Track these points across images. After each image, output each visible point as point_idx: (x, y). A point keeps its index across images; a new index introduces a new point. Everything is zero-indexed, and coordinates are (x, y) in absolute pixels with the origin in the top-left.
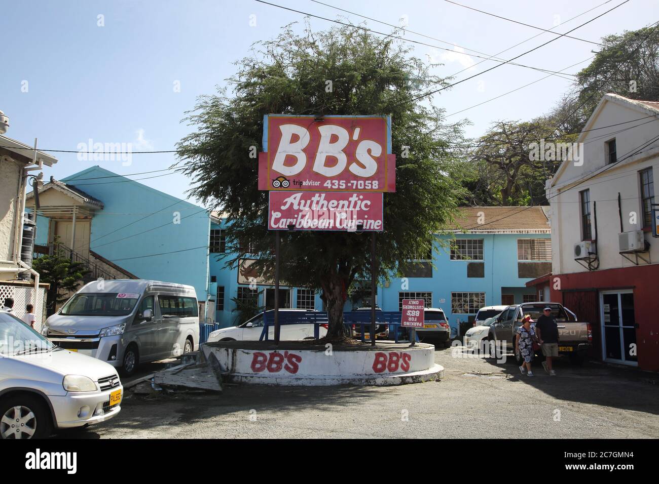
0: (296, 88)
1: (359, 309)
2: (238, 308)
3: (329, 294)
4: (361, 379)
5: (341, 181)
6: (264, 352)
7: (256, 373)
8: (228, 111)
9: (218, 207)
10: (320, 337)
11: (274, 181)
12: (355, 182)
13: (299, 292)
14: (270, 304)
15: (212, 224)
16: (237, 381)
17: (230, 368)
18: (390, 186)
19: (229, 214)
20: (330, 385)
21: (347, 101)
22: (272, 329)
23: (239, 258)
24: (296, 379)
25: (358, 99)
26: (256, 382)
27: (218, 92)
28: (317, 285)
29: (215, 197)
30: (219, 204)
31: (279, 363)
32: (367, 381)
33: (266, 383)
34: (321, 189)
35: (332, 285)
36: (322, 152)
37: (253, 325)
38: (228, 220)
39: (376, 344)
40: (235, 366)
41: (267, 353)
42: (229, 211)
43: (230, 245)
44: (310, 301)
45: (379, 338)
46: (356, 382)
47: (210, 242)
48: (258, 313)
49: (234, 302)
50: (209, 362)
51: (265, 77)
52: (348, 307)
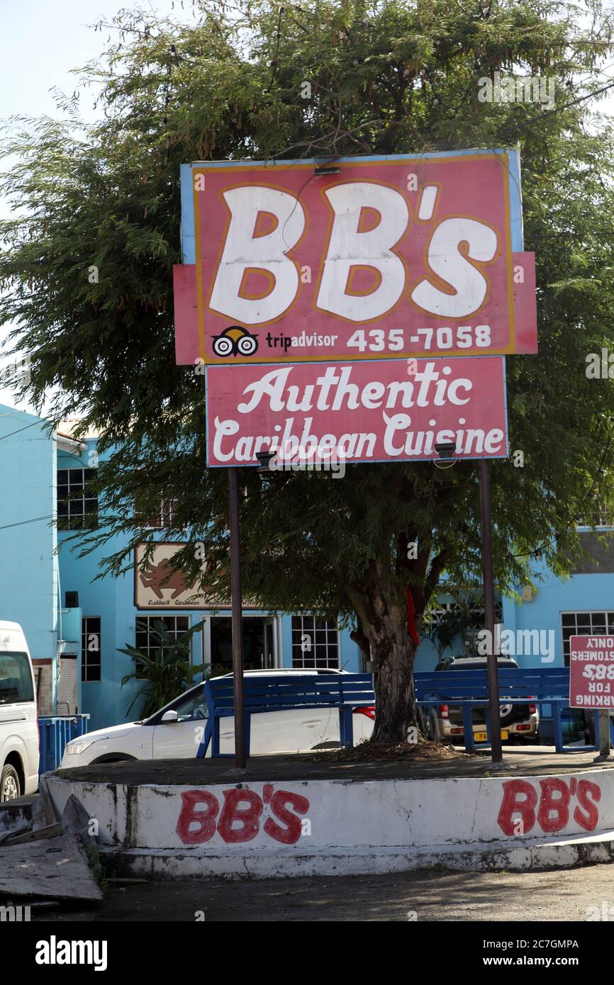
0: (262, 88)
1: (456, 662)
2: (140, 671)
3: (372, 627)
4: (470, 854)
5: (393, 332)
6: (211, 789)
7: (190, 846)
8: (84, 158)
9: (72, 413)
10: (356, 742)
11: (216, 338)
12: (429, 332)
13: (296, 622)
14: (220, 659)
15: (61, 456)
16: (142, 869)
17: (121, 837)
18: (522, 338)
19: (102, 430)
20: (385, 871)
21: (398, 116)
22: (228, 726)
23: (134, 545)
24: (298, 858)
25: (430, 107)
26: (192, 872)
27: (58, 106)
28: (344, 604)
29: (64, 387)
30: (76, 404)
31: (250, 817)
32: (484, 858)
33: (218, 872)
34: (340, 356)
35: (381, 603)
36: (339, 258)
37: (178, 716)
38: (102, 444)
39: (504, 756)
40: (136, 830)
41: (218, 791)
42: (103, 423)
43: (110, 512)
44: (327, 644)
45: (514, 740)
46: (457, 860)
47: (58, 503)
48: (192, 682)
49: (128, 658)
50: (66, 822)
51: (178, 60)
52: (427, 658)
